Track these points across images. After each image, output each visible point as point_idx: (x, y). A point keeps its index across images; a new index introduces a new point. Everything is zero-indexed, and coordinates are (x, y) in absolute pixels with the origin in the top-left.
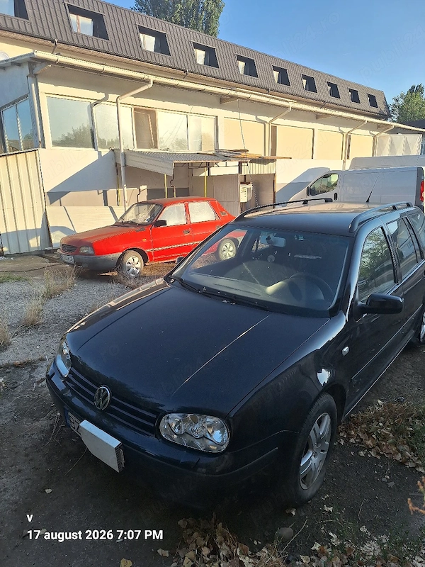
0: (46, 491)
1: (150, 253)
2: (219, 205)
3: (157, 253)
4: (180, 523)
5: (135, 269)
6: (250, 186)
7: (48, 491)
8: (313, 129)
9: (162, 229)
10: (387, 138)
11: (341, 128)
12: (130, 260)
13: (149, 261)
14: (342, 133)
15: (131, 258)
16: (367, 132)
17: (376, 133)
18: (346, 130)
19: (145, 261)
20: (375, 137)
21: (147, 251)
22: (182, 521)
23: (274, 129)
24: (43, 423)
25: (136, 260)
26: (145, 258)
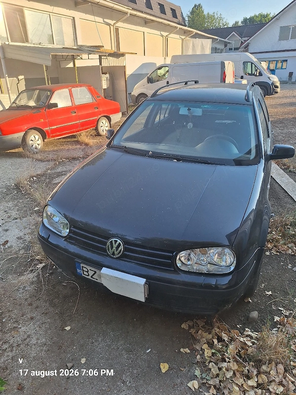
0: (66, 328)
1: (47, 131)
2: (94, 90)
3: (53, 131)
4: (183, 326)
5: (37, 146)
6: (108, 75)
7: (68, 328)
8: (144, 32)
9: (54, 110)
10: (191, 41)
11: (161, 32)
12: (32, 137)
13: (47, 137)
14: (162, 36)
15: (33, 136)
16: (177, 36)
17: (183, 37)
18: (165, 34)
19: (44, 138)
20: (183, 40)
21: (45, 129)
22: (183, 324)
23: (117, 30)
24: (29, 277)
25: (37, 137)
26: (44, 135)
